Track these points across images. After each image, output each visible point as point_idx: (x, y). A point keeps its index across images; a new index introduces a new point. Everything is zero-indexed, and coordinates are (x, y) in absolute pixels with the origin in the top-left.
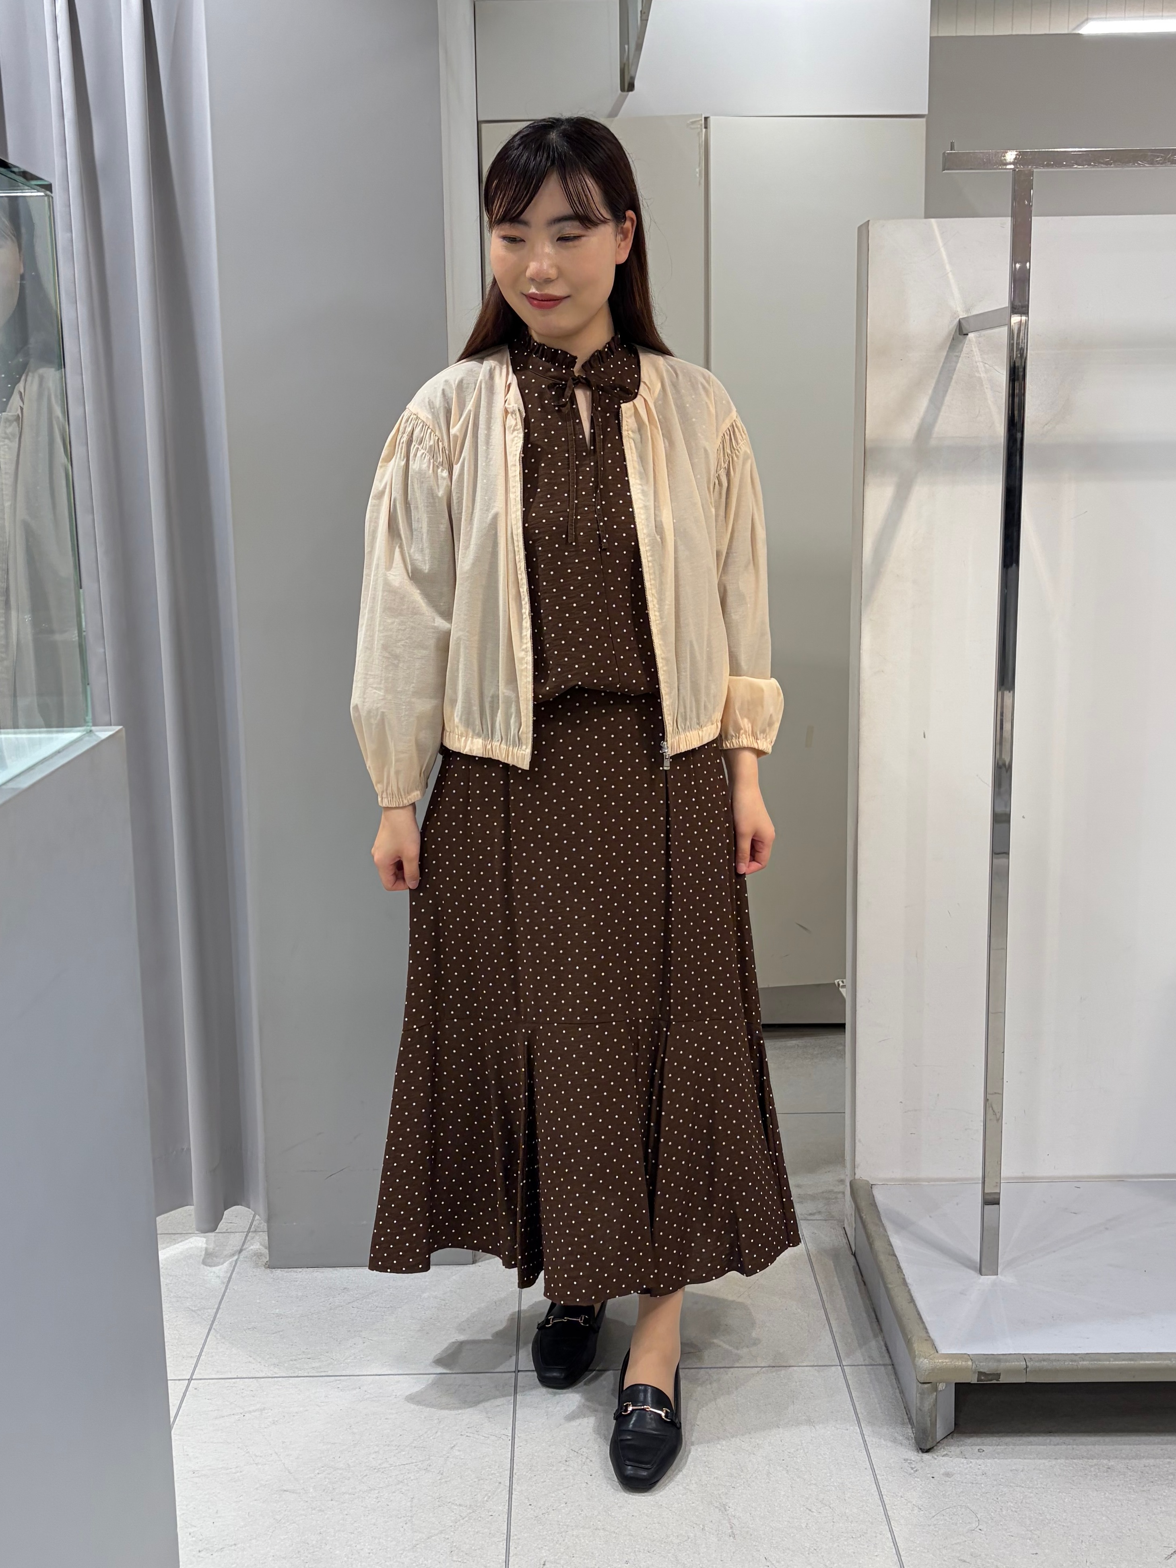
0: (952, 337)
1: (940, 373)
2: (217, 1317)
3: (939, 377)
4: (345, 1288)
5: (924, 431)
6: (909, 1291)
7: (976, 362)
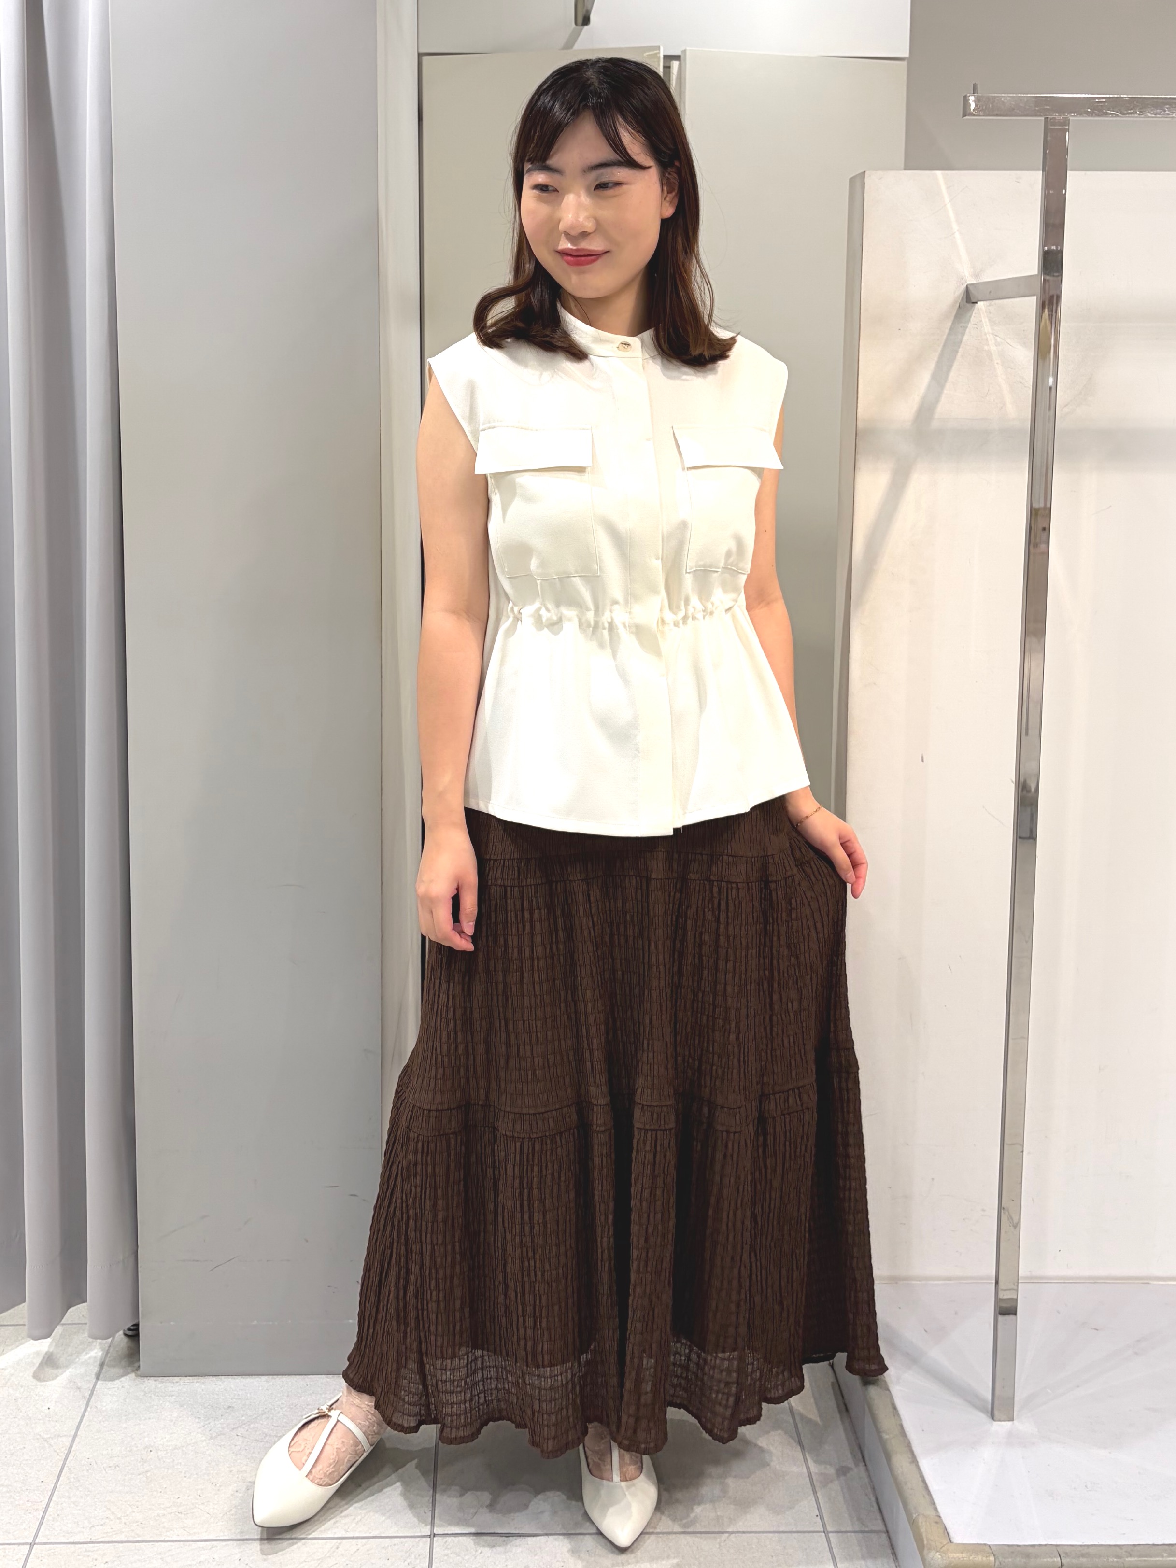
0: (958, 305)
1: (944, 346)
2: (73, 1449)
3: (942, 351)
4: (229, 1407)
5: (926, 411)
6: (909, 1446)
7: (986, 334)
